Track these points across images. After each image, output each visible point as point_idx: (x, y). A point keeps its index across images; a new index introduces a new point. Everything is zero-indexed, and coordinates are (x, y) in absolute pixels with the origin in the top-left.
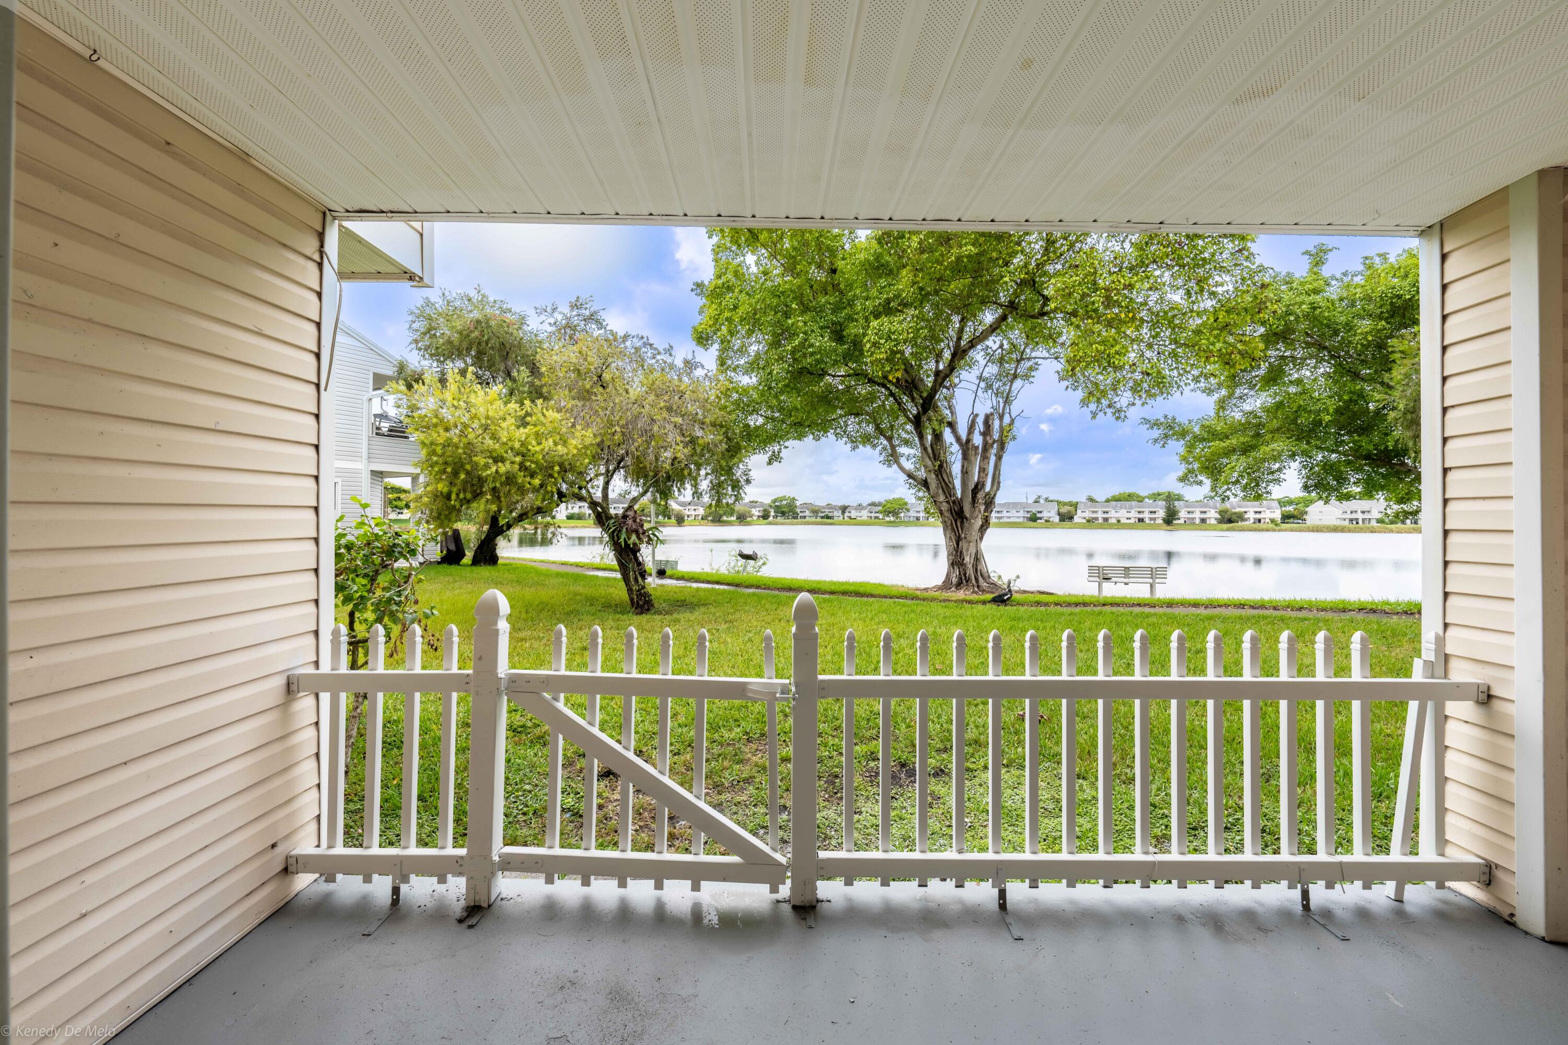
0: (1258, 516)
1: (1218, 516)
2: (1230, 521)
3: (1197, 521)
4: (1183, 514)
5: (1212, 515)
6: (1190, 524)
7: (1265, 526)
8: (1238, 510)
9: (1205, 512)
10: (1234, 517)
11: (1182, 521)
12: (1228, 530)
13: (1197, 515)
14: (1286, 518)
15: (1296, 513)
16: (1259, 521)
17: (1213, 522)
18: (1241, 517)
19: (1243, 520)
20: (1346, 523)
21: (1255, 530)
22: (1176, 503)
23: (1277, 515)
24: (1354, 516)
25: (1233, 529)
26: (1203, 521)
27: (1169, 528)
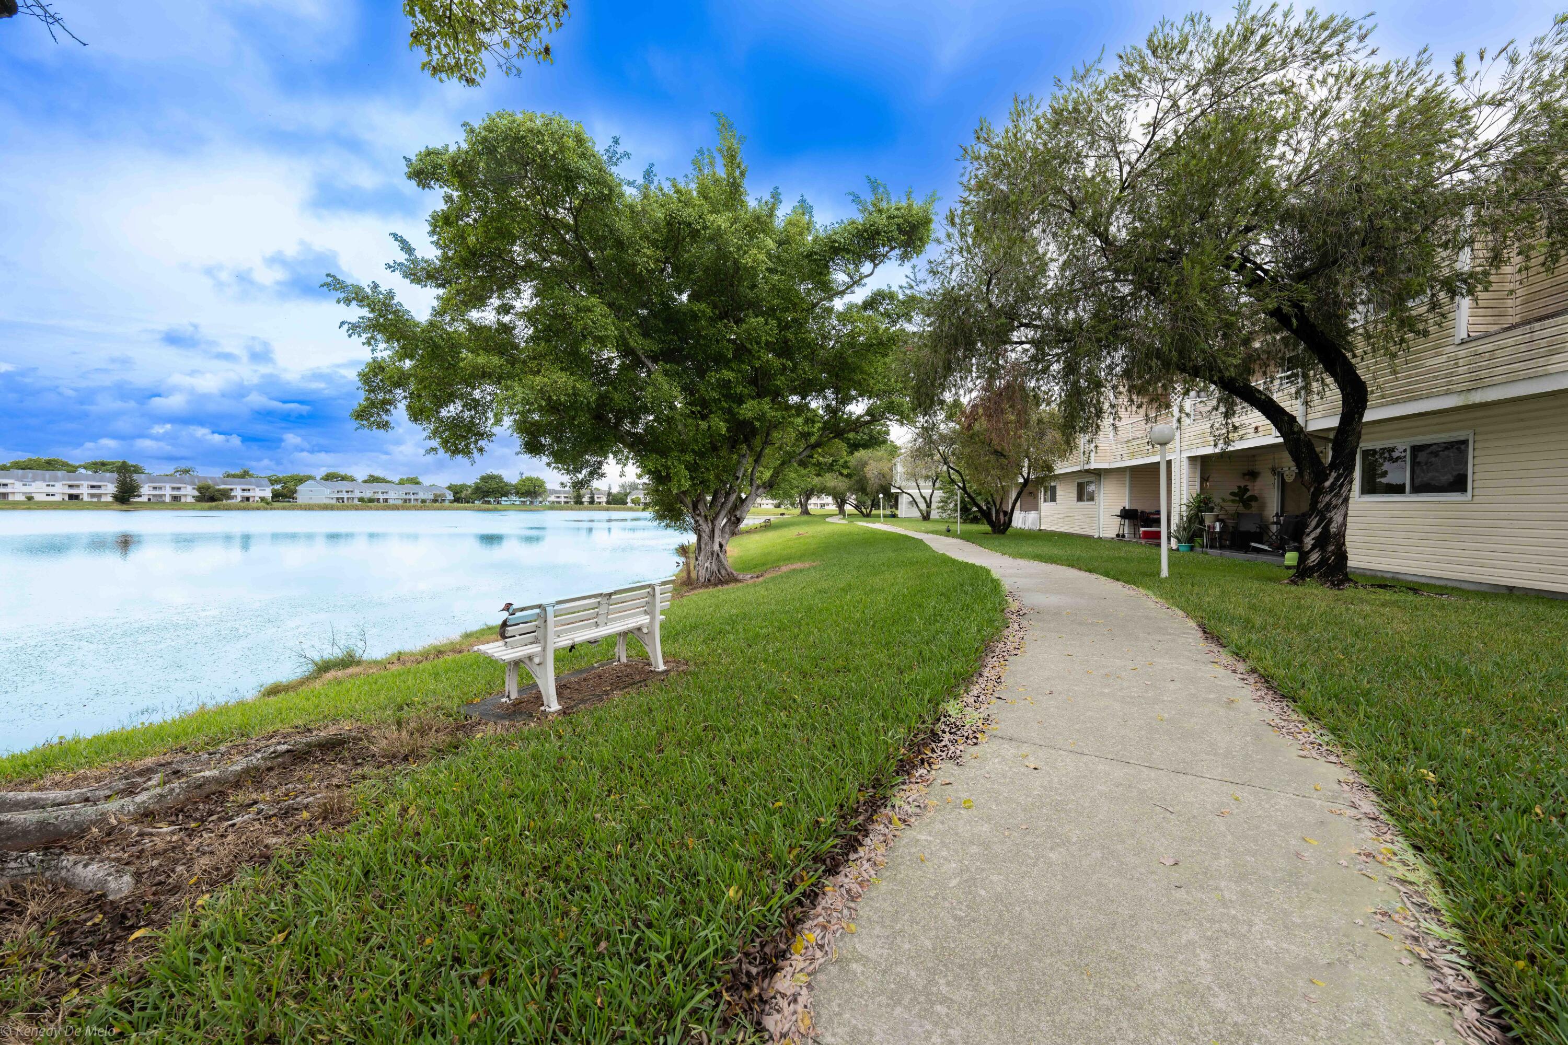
0: (246, 494)
1: (196, 493)
2: (212, 499)
3: (168, 499)
4: (146, 491)
5: (189, 492)
6: (156, 503)
7: (255, 505)
8: (222, 487)
9: (178, 489)
10: (218, 495)
11: (144, 499)
12: (210, 509)
13: (168, 493)
14: (276, 496)
15: (285, 491)
16: (248, 499)
17: (190, 500)
18: (226, 494)
19: (229, 497)
20: (334, 501)
21: (245, 509)
22: (135, 476)
23: (268, 493)
24: (340, 495)
25: (217, 508)
26: (176, 498)
27: (124, 507)
